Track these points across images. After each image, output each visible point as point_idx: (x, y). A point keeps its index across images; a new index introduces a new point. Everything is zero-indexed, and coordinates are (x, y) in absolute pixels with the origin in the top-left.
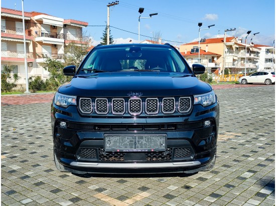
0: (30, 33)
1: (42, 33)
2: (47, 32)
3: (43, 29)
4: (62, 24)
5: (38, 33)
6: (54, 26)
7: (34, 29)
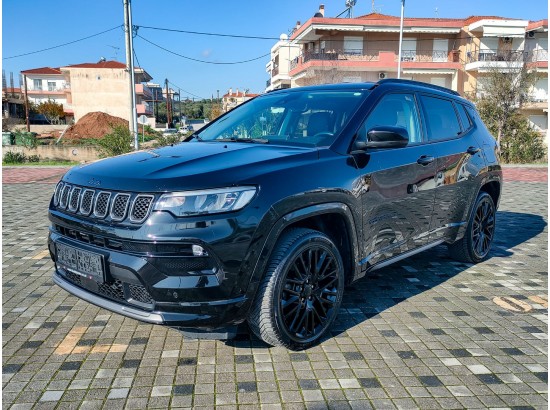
0: (456, 57)
1: (480, 55)
2: (491, 52)
3: (483, 46)
4: (523, 31)
5: (473, 55)
6: (507, 39)
7: (464, 49)
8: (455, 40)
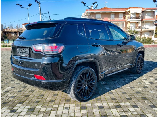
0: (125, 18)
1: (131, 17)
2: (134, 16)
3: (132, 15)
4: (141, 11)
5: (129, 17)
6: (138, 13)
7: (126, 16)
8: (124, 14)
